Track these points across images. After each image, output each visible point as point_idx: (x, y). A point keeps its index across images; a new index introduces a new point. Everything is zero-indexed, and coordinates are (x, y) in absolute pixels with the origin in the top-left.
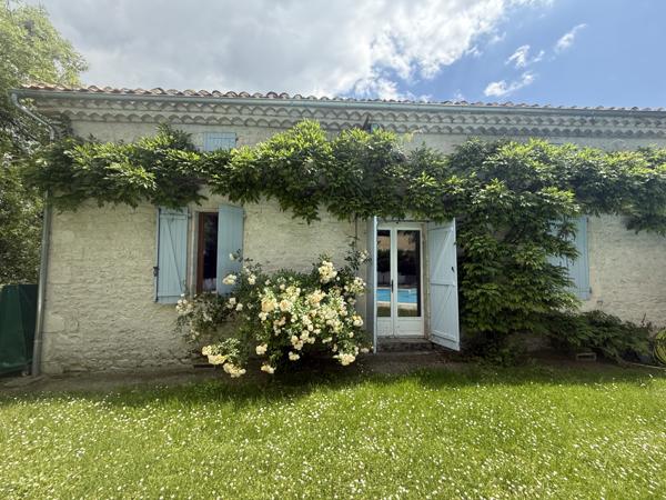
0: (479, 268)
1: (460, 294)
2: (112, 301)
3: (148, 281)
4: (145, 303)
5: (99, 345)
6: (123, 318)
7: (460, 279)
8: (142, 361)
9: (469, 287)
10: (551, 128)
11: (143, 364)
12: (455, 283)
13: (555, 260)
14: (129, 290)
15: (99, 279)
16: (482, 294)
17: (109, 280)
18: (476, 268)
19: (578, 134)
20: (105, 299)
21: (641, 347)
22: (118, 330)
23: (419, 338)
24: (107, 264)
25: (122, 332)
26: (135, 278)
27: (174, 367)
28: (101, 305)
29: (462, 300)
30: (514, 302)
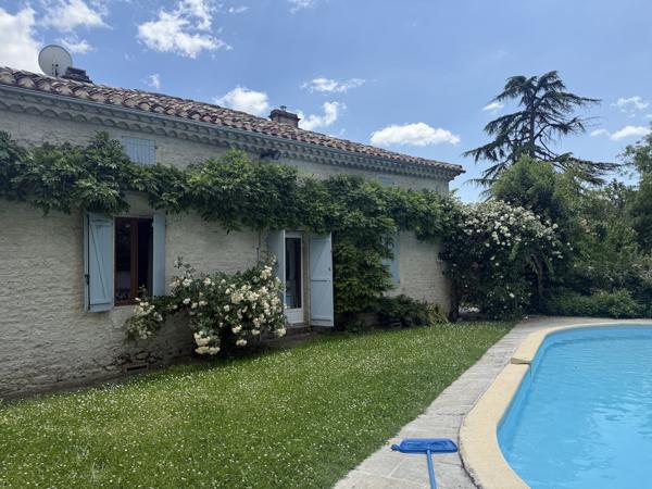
0: (347, 268)
1: (334, 286)
2: (25, 314)
3: (66, 290)
4: (63, 313)
5: (10, 365)
6: (38, 332)
7: (334, 276)
8: (63, 374)
9: (339, 281)
10: (381, 168)
11: (64, 377)
12: (331, 278)
13: (384, 261)
14: (46, 300)
15: (7, 291)
16: (349, 285)
17: (19, 292)
18: (344, 268)
19: (395, 173)
20: (16, 312)
21: (422, 314)
22: (33, 345)
23: (300, 324)
24: (16, 273)
25: (38, 346)
26: (50, 288)
27: (98, 375)
28: (10, 320)
29: (336, 290)
30: (364, 289)
